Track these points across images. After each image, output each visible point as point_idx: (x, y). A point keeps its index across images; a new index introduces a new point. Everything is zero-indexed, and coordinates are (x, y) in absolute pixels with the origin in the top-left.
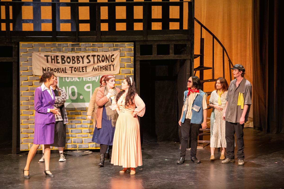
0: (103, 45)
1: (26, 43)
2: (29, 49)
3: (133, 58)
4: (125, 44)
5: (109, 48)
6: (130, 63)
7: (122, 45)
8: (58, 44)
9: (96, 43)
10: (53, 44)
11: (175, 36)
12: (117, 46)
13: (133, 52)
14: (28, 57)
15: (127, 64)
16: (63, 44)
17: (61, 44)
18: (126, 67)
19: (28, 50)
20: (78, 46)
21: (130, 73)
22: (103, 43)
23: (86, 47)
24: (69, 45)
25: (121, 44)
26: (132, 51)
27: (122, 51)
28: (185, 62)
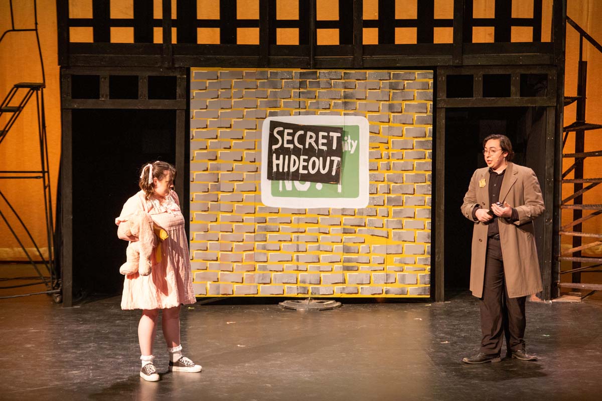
0: (367, 76)
1: (204, 70)
2: (209, 82)
3: (432, 103)
4: (414, 73)
5: (379, 82)
6: (425, 115)
7: (408, 76)
8: (270, 72)
9: (353, 71)
10: (262, 73)
11: (522, 56)
12: (396, 76)
13: (432, 91)
14: (208, 100)
15: (417, 117)
16: (282, 73)
17: (277, 73)
18: (416, 123)
19: (207, 85)
20: (313, 77)
21: (425, 137)
22: (368, 71)
23: (331, 79)
24: (294, 74)
25: (406, 73)
26: (429, 89)
27: (407, 89)
28: (545, 112)
